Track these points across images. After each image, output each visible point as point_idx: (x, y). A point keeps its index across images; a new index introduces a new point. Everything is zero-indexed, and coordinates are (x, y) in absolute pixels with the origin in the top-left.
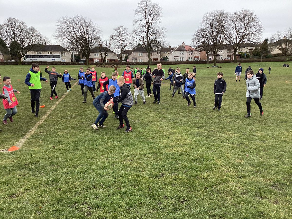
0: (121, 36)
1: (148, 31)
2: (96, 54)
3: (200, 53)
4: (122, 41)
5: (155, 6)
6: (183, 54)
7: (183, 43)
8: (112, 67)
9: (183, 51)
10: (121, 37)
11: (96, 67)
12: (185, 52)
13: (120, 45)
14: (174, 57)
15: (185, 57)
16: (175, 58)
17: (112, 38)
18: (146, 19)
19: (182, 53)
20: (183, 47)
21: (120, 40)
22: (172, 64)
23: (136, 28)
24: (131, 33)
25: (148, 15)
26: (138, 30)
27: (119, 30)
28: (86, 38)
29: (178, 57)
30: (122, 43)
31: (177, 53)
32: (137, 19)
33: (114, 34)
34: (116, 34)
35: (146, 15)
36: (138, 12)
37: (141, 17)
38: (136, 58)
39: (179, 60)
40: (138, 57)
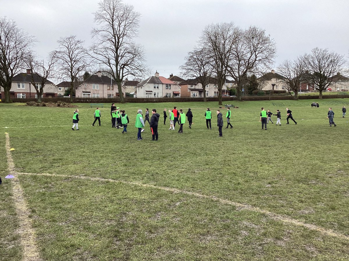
0: (71, 53)
1: (117, 49)
2: (21, 84)
3: (180, 87)
4: (72, 62)
5: (127, 10)
6: (158, 87)
7: (157, 73)
8: (59, 106)
9: (158, 84)
10: (70, 55)
11: (26, 106)
12: (160, 86)
13: (70, 68)
14: (147, 91)
15: (161, 92)
16: (147, 94)
17: (54, 56)
18: (113, 28)
19: (156, 87)
20: (158, 78)
21: (70, 61)
22: (154, 102)
23: (97, 42)
24: (88, 49)
25: (116, 23)
26: (100, 46)
27: (69, 43)
28: (4, 54)
29: (152, 92)
30: (73, 65)
31: (150, 87)
32: (99, 27)
33: (58, 50)
34: (62, 50)
35: (113, 23)
36: (100, 17)
37: (105, 24)
38: (90, 92)
39: (152, 96)
40: (92, 91)
